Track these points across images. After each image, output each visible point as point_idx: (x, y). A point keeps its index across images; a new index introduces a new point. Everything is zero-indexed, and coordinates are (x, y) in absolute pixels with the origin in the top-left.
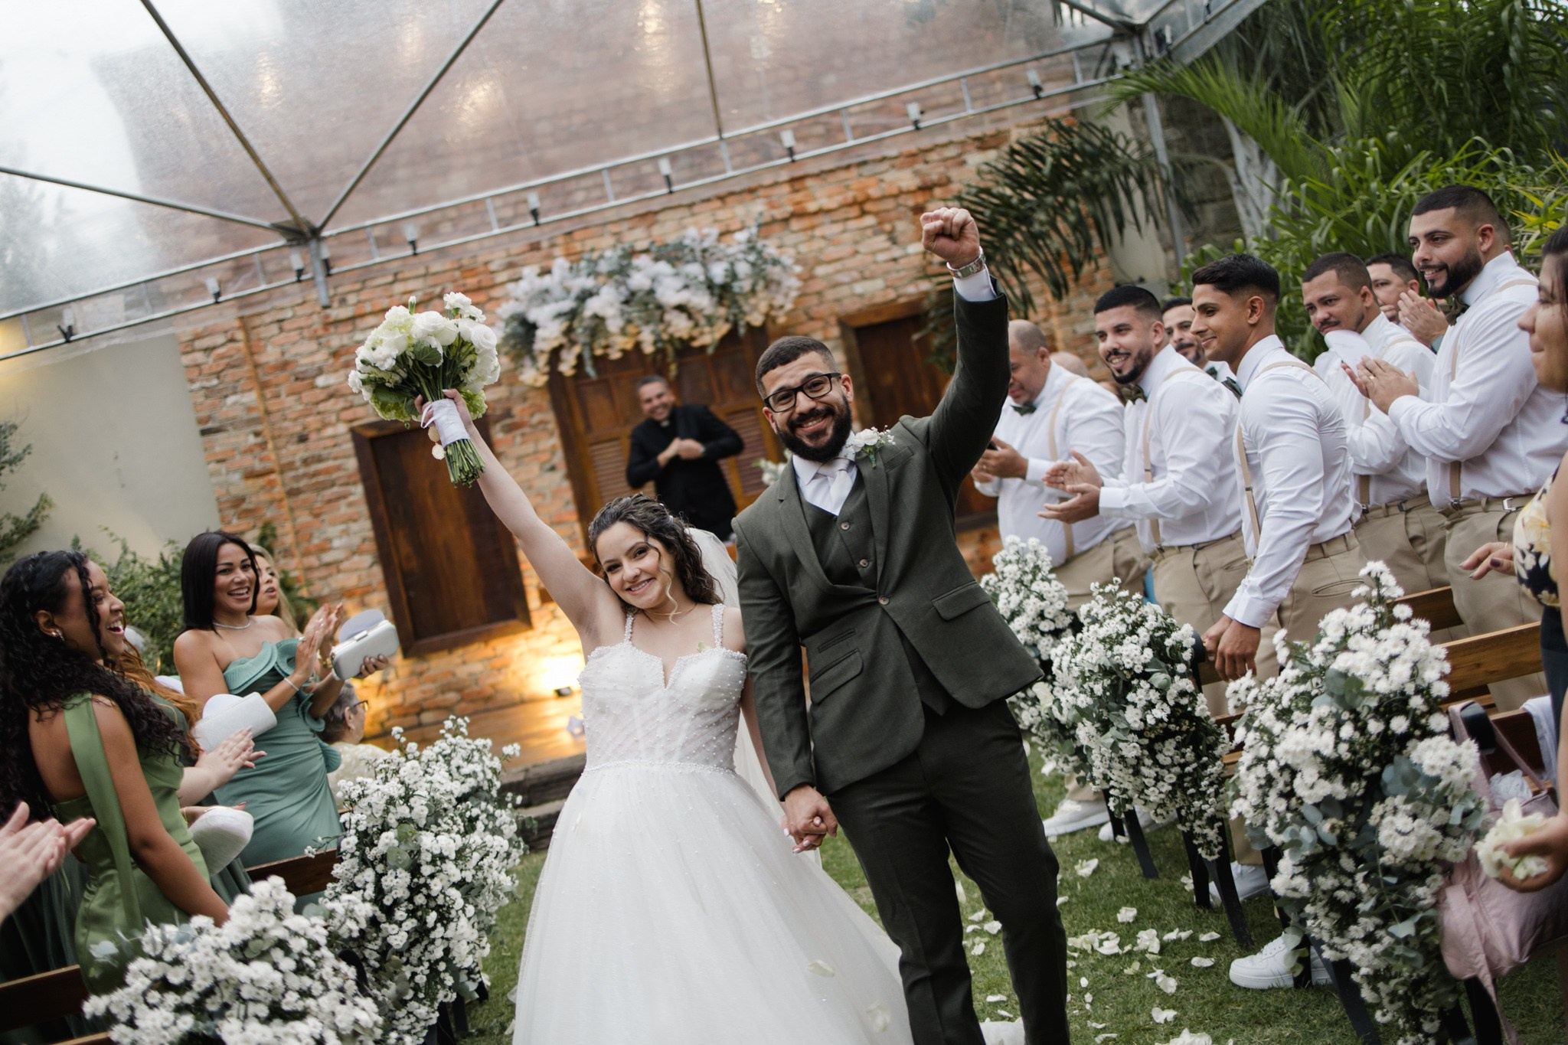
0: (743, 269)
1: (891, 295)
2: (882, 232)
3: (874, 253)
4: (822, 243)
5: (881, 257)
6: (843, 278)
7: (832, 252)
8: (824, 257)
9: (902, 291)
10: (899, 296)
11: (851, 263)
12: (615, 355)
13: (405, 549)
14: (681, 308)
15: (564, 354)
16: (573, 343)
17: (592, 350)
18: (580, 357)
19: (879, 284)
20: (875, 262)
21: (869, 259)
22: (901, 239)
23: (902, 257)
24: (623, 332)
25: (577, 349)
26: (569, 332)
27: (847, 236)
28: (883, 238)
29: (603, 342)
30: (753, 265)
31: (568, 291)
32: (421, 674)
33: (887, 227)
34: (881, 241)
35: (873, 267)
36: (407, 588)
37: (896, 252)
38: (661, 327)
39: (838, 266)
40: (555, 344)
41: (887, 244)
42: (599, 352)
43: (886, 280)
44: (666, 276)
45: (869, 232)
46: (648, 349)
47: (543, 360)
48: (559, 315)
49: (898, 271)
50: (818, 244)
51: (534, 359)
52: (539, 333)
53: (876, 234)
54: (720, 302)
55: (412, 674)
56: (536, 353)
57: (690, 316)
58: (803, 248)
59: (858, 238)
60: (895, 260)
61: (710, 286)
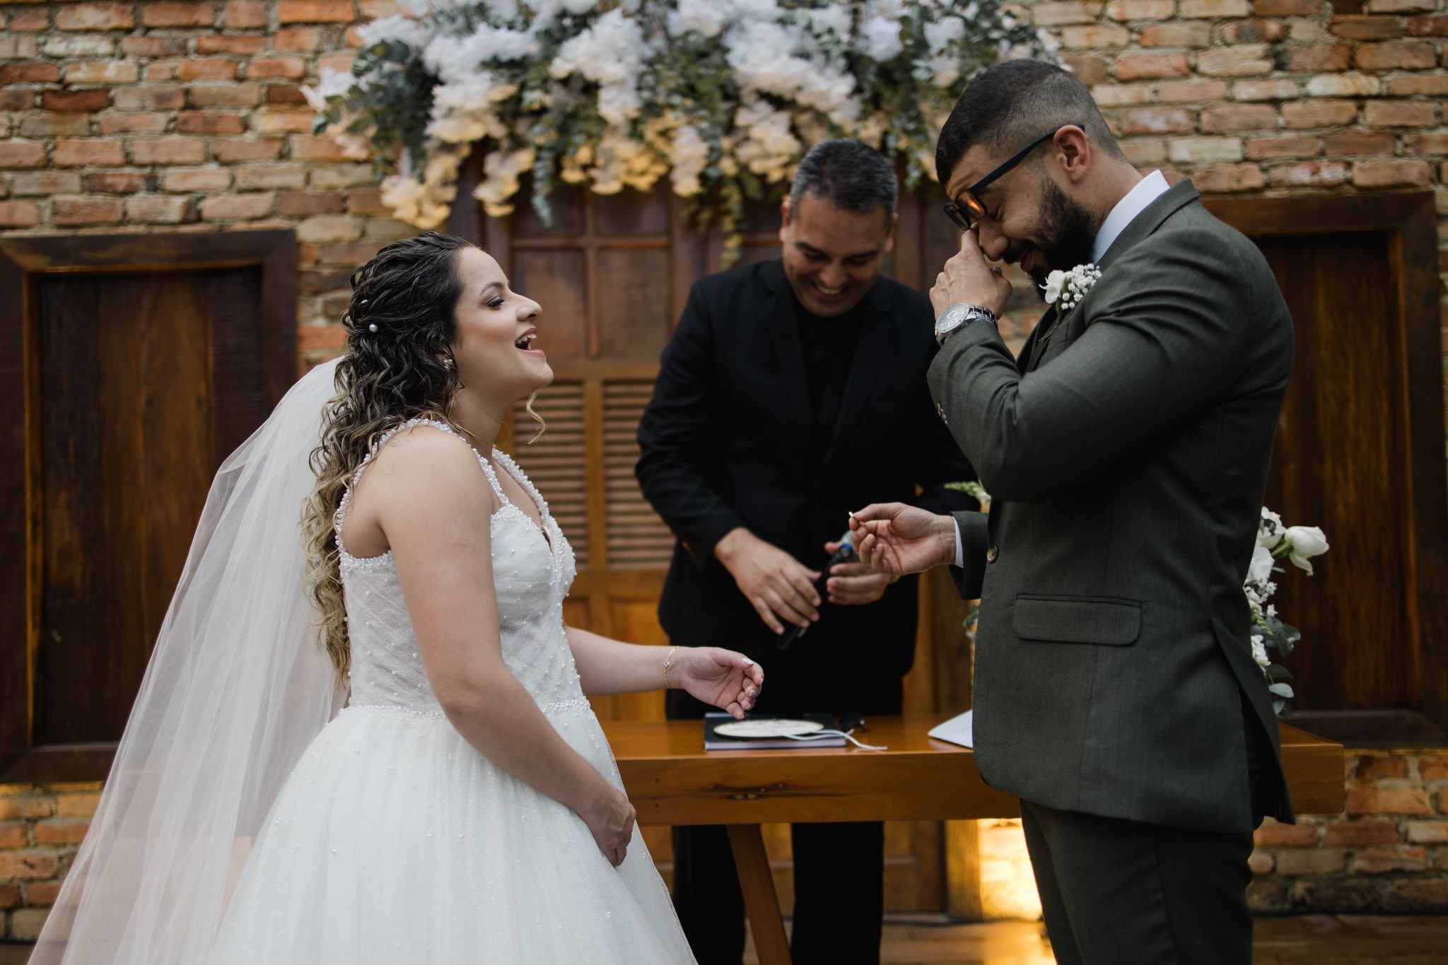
0: (943, 31)
1: (1254, 178)
2: (1260, 37)
3: (1232, 79)
4: (1121, 36)
5: (1245, 90)
6: (1147, 119)
7: (1136, 60)
8: (1114, 67)
9: (1277, 174)
10: (1268, 186)
11: (1172, 91)
12: (607, 186)
13: (64, 532)
14: (778, 102)
15: (492, 163)
16: (518, 143)
17: (558, 167)
18: (526, 179)
19: (1231, 148)
20: (1230, 100)
21: (1219, 89)
22: (1298, 59)
23: (1292, 100)
24: (635, 130)
25: (523, 160)
26: (509, 111)
27: (1177, 29)
28: (1259, 48)
29: (584, 155)
30: (970, 25)
31: (527, 15)
32: (33, 820)
33: (1273, 27)
34: (1250, 56)
35: (1224, 109)
36: (45, 624)
37: (1283, 87)
38: (726, 143)
39: (1146, 92)
40: (475, 132)
41: (1266, 65)
42: (572, 175)
43: (1245, 143)
44: (758, 18)
45: (1229, 30)
46: (686, 185)
47: (441, 167)
48: (494, 64)
49: (1279, 129)
50: (1108, 35)
51: (419, 157)
52: (443, 95)
53: (1241, 38)
54: (873, 104)
55: (13, 817)
56: (429, 146)
57: (794, 130)
58: (1074, 38)
59: (1203, 39)
60: (1275, 102)
61: (854, 62)
